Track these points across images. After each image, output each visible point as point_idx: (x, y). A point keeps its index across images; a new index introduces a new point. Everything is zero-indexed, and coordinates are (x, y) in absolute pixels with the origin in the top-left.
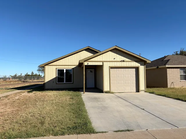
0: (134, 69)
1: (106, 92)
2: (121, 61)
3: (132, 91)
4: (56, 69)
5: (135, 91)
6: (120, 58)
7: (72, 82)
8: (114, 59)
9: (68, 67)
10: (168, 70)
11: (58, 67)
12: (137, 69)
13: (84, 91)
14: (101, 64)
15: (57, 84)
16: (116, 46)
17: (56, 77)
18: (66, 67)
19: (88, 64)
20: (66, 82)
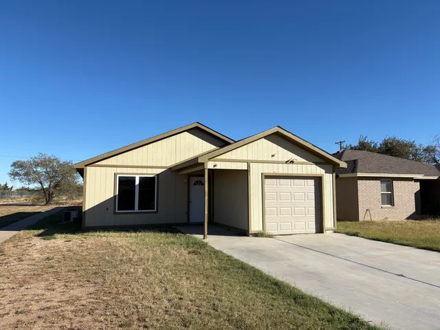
0: (313, 181)
1: (256, 235)
2: (286, 162)
3: (308, 231)
4: (115, 175)
5: (314, 231)
6: (284, 154)
7: (155, 210)
8: (273, 156)
9: (144, 171)
10: (359, 182)
11: (119, 170)
12: (318, 181)
13: (206, 232)
14: (244, 167)
15: (115, 213)
16: (279, 127)
17: (115, 197)
18: (140, 171)
19: (215, 166)
20: (139, 209)
